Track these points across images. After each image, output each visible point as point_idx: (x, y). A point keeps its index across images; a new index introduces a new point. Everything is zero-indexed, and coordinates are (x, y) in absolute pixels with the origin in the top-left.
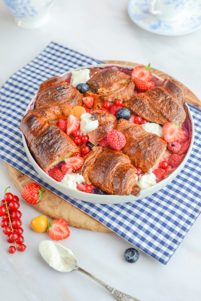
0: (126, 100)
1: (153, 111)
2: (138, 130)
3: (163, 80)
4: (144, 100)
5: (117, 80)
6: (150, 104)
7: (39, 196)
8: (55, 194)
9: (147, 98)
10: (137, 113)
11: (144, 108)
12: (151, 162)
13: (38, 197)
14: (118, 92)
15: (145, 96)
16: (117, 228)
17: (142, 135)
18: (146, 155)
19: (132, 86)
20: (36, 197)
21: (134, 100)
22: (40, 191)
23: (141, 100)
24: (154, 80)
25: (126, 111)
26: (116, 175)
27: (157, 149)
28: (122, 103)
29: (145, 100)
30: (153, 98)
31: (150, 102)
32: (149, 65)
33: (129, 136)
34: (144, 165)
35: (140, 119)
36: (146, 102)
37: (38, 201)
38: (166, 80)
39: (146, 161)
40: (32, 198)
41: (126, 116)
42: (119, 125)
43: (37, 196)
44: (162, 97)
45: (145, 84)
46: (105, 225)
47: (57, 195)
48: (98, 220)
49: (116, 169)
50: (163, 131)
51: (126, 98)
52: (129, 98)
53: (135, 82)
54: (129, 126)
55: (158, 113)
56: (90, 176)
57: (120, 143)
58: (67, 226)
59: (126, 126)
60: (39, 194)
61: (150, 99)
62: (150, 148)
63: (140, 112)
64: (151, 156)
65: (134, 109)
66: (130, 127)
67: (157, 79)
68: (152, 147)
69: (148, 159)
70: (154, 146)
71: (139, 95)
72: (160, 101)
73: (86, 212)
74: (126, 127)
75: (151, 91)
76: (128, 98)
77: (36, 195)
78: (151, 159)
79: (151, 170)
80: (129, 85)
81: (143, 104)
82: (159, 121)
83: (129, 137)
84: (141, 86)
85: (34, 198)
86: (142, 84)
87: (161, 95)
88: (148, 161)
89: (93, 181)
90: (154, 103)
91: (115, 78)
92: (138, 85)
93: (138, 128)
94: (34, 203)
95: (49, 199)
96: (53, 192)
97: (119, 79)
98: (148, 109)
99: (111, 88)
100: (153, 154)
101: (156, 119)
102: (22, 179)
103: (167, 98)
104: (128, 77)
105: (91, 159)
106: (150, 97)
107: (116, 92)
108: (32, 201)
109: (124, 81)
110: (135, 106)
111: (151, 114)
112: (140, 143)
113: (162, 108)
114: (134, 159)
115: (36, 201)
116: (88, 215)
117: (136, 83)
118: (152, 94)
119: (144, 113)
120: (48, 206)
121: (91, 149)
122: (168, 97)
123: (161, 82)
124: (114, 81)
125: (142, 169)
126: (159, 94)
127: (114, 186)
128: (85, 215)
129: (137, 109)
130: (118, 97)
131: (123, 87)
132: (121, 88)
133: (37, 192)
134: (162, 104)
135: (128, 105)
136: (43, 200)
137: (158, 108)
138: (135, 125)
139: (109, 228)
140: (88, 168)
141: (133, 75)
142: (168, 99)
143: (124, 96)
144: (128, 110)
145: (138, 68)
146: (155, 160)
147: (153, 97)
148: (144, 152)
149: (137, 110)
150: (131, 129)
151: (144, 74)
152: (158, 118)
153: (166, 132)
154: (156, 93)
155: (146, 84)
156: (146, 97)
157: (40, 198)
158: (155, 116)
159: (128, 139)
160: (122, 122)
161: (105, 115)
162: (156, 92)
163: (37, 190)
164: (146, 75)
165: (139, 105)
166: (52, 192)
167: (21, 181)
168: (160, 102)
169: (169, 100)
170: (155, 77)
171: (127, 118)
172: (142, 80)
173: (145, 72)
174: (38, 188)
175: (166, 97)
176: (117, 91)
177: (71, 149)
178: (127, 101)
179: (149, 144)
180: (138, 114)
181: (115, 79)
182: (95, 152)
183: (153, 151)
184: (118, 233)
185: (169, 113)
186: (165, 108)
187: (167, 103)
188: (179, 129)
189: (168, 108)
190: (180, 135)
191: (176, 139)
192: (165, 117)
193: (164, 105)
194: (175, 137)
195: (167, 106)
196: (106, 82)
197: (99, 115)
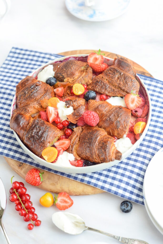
0: (89, 84)
1: (113, 88)
2: (106, 106)
3: (113, 60)
4: (104, 81)
5: (77, 68)
6: (109, 82)
7: (41, 178)
8: (52, 173)
9: (105, 78)
10: (101, 92)
11: (106, 87)
12: (123, 129)
13: (40, 179)
14: (81, 79)
15: (103, 77)
16: (110, 188)
17: (110, 109)
18: (118, 125)
19: (90, 70)
20: (38, 180)
21: (96, 83)
22: (40, 174)
23: (101, 81)
24: (106, 61)
25: (92, 93)
26: (99, 147)
27: (125, 118)
28: (86, 86)
29: (104, 80)
30: (110, 77)
31: (108, 81)
33: (100, 112)
34: (118, 133)
35: (104, 97)
36: (106, 81)
37: (40, 182)
38: (115, 59)
39: (119, 130)
40: (35, 181)
41: (93, 97)
42: (89, 105)
43: (39, 178)
44: (117, 74)
45: (101, 67)
46: (100, 189)
47: (55, 173)
48: (93, 186)
49: (98, 142)
50: (125, 102)
51: (88, 82)
52: (91, 81)
53: (91, 67)
54: (98, 104)
55: (118, 88)
56: (78, 153)
57: (95, 120)
58: (69, 197)
59: (95, 105)
60: (40, 177)
61: (108, 78)
62: (120, 119)
63: (103, 91)
64: (122, 124)
65: (98, 89)
66: (99, 105)
67: (108, 60)
68: (121, 117)
69: (120, 128)
70: (122, 116)
71: (98, 77)
72: (116, 78)
73: (82, 181)
74: (96, 106)
75: (107, 72)
76: (91, 82)
77: (38, 178)
78: (123, 127)
79: (125, 136)
80: (88, 70)
81: (104, 84)
82: (119, 94)
83: (100, 114)
84: (97, 69)
85: (37, 181)
86: (98, 67)
87: (116, 73)
88: (121, 129)
89: (82, 156)
90: (112, 81)
91: (75, 68)
92: (95, 68)
93: (106, 104)
94: (38, 185)
95: (49, 178)
96: (51, 172)
97: (79, 68)
98: (109, 87)
99: (74, 76)
100: (123, 123)
101: (117, 93)
102: (22, 167)
103: (121, 75)
104: (85, 64)
105: (75, 138)
106: (107, 77)
107: (79, 79)
108: (36, 184)
109: (83, 68)
110: (98, 87)
111: (112, 90)
112: (111, 116)
113: (120, 84)
114: (109, 130)
115: (39, 182)
116: (84, 184)
117: (93, 67)
118: (108, 74)
119: (106, 91)
120: (50, 184)
121: (72, 131)
122: (122, 73)
123: (112, 61)
124: (75, 70)
125: (117, 136)
126: (114, 72)
127: (100, 156)
128: (82, 184)
129: (100, 89)
130: (82, 83)
131: (83, 73)
132: (82, 74)
133: (38, 175)
134: (119, 80)
135: (92, 87)
136: (44, 181)
137: (117, 84)
138: (102, 102)
139: (104, 190)
140: (74, 147)
141: (88, 61)
142: (122, 75)
144: (93, 91)
145: (91, 55)
146: (126, 127)
147: (110, 76)
148: (116, 122)
149: (101, 90)
151: (97, 59)
152: (118, 93)
153: (128, 102)
154: (112, 73)
155: (101, 66)
156: (104, 77)
157: (42, 180)
158: (116, 92)
159: (99, 115)
160: (91, 103)
161: (76, 100)
162: (111, 72)
163: (38, 174)
164: (98, 59)
165: (101, 85)
166: (49, 172)
167: (21, 169)
168: (117, 79)
169: (123, 75)
170: (106, 59)
171: (94, 98)
172: (97, 64)
173: (97, 56)
174: (38, 172)
175: (120, 74)
176: (80, 78)
177: (57, 134)
178: (90, 84)
179: (118, 116)
180: (102, 93)
181: (76, 68)
182: (77, 132)
183: (122, 120)
184: (112, 193)
185: (126, 86)
186: (122, 83)
187: (122, 79)
188: (137, 97)
189: (125, 82)
190: (139, 102)
191: (137, 106)
192: (124, 90)
193: (120, 81)
194: (136, 104)
195: (123, 81)
196: (69, 73)
197: (71, 101)
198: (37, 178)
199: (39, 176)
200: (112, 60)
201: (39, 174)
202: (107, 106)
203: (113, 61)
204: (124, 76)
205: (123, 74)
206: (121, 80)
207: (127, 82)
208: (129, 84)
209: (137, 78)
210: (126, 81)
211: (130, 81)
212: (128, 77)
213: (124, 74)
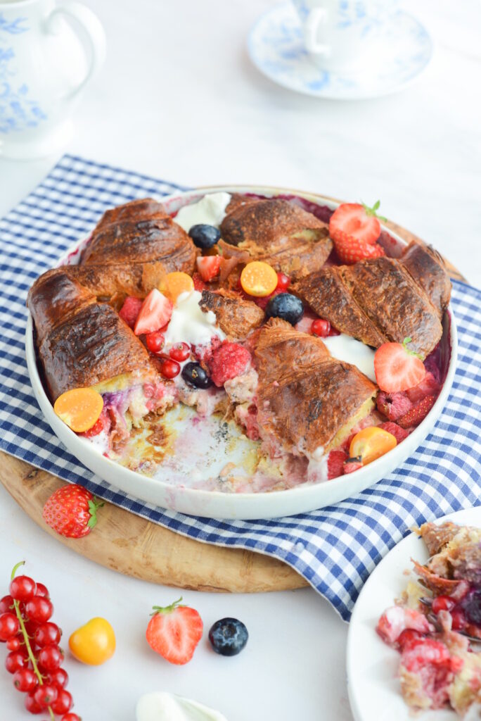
0: (298, 277)
1: (358, 312)
2: (309, 350)
3: (407, 244)
4: (342, 283)
5: (289, 227)
6: (354, 293)
7: (91, 515)
8: (124, 510)
9: (350, 278)
10: (318, 311)
11: (338, 301)
12: (323, 429)
13: (88, 519)
14: (285, 256)
15: (346, 273)
17: (316, 363)
18: (315, 412)
19: (325, 247)
20: (82, 519)
21: (319, 279)
22: (91, 504)
23: (334, 280)
24: (383, 241)
25: (290, 301)
27: (344, 400)
28: (288, 281)
29: (344, 282)
30: (364, 281)
31: (355, 289)
32: (377, 205)
35: (325, 326)
36: (346, 289)
37: (86, 529)
38: (412, 245)
40: (72, 522)
41: (289, 312)
42: (265, 331)
43: (85, 515)
44: (389, 280)
45: (358, 248)
47: (132, 511)
50: (375, 362)
51: (300, 271)
52: (308, 273)
53: (333, 241)
54: (290, 336)
55: (371, 318)
59: (280, 335)
60: (90, 511)
61: (358, 281)
62: (328, 396)
63: (325, 309)
64: (326, 414)
65: (312, 300)
66: (290, 340)
67: (394, 241)
68: (332, 394)
71: (333, 269)
72: (381, 289)
74: (281, 339)
75: (364, 265)
76: (306, 272)
77: (82, 515)
80: (319, 243)
81: (336, 291)
82: (368, 336)
84: (347, 251)
85: (78, 521)
86: (350, 245)
87: (388, 275)
90: (365, 292)
91: (285, 223)
92: (341, 247)
93: (310, 344)
94: (77, 534)
95: (111, 524)
96: (121, 506)
97: (296, 226)
98: (347, 304)
99: (269, 243)
100: (332, 411)
101: (361, 331)
103: (400, 286)
104: (320, 225)
106: (358, 277)
107: (279, 255)
108: (71, 530)
109: (307, 235)
110: (316, 293)
111: (352, 318)
113: (382, 308)
115: (82, 528)
117: (337, 243)
118: (365, 271)
119: (335, 312)
120: (113, 542)
122: (405, 284)
123: (401, 248)
124: (282, 228)
126: (383, 274)
129: (319, 300)
130: (282, 268)
131: (300, 246)
132: (295, 247)
133: (84, 505)
134: (384, 298)
135: (300, 289)
136: (96, 529)
137: (372, 307)
138: (308, 336)
141: (332, 222)
142: (403, 287)
143: (298, 267)
144: (294, 297)
145: (348, 208)
146: (336, 427)
147: (367, 277)
148: (311, 403)
149: (320, 304)
150: (290, 344)
151: (362, 225)
152: (365, 330)
153: (383, 365)
154: (377, 271)
155: (361, 247)
156: (348, 275)
157: (92, 522)
158: (361, 325)
160: (275, 326)
161: (235, 301)
162: (376, 268)
163: (84, 500)
164: (364, 227)
165: (326, 291)
166: (116, 506)
168: (381, 292)
169: (405, 290)
170: (388, 235)
171: (292, 319)
172: (357, 242)
173: (364, 219)
174: (87, 497)
175: (398, 283)
176: (284, 254)
178: (301, 280)
180: (321, 313)
181: (286, 225)
183: (332, 402)
185: (395, 322)
186: (389, 308)
187: (397, 297)
188: (417, 362)
189: (397, 310)
190: (417, 376)
191: (407, 386)
192: (383, 330)
193: (388, 300)
194: (404, 380)
195: (395, 303)
196: (260, 229)
197: (221, 297)
198: (80, 511)
199: (87, 510)
200: (404, 245)
201: (87, 504)
202: (311, 350)
203: (403, 248)
204: (406, 293)
205: (406, 287)
206: (390, 300)
207: (406, 311)
208: (408, 317)
209: (447, 316)
210: (403, 308)
211: (416, 310)
212: (413, 299)
213: (408, 288)
